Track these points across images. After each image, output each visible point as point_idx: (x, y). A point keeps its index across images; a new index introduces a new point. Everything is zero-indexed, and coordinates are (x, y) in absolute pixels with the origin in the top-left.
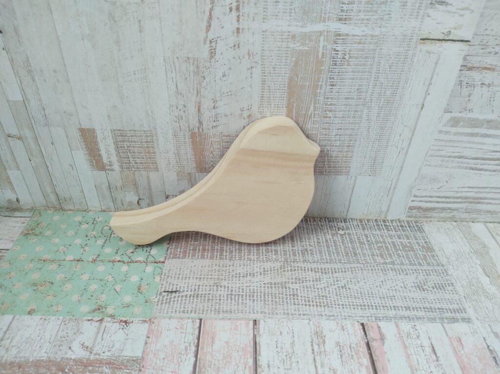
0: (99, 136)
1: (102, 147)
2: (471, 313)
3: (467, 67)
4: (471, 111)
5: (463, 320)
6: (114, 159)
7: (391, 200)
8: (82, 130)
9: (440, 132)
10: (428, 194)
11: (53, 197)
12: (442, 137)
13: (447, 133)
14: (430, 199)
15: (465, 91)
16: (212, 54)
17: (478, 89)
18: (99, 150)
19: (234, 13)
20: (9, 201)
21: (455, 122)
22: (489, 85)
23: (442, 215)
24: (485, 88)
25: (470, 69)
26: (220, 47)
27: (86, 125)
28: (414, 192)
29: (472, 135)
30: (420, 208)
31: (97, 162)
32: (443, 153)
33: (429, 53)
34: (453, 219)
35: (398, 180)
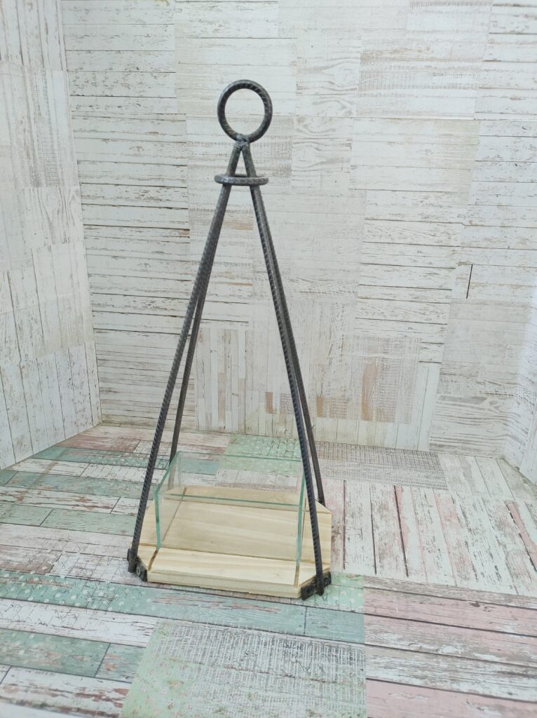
0: (274, 396)
1: (274, 401)
2: (449, 488)
3: (442, 374)
4: (449, 393)
5: (444, 489)
6: (278, 408)
7: (419, 439)
8: (267, 393)
9: (437, 402)
10: (438, 436)
11: (243, 427)
12: (438, 405)
13: (441, 403)
14: (439, 439)
15: (445, 384)
16: (330, 363)
17: (450, 383)
18: (272, 403)
19: (341, 349)
20: (220, 428)
21: (444, 398)
22: (455, 382)
23: (450, 450)
24: (454, 383)
25: (444, 374)
26: (334, 361)
27: (269, 391)
28: (431, 435)
29: (454, 405)
30: (435, 445)
31: (270, 409)
32: (441, 414)
33: (424, 367)
34: (455, 453)
35: (421, 427)
